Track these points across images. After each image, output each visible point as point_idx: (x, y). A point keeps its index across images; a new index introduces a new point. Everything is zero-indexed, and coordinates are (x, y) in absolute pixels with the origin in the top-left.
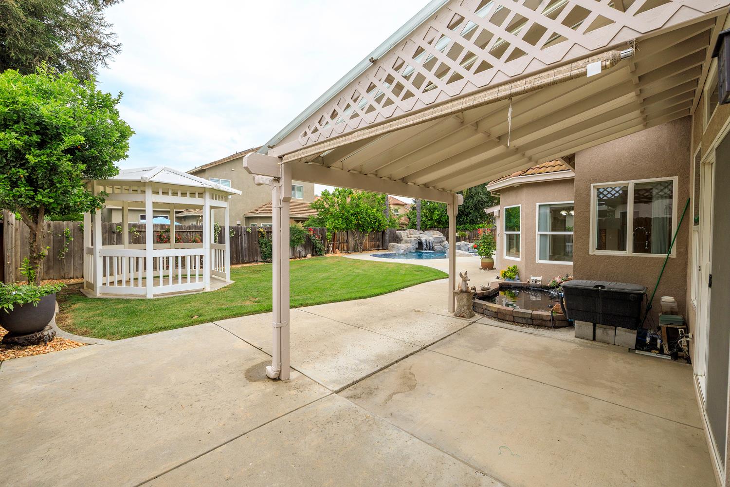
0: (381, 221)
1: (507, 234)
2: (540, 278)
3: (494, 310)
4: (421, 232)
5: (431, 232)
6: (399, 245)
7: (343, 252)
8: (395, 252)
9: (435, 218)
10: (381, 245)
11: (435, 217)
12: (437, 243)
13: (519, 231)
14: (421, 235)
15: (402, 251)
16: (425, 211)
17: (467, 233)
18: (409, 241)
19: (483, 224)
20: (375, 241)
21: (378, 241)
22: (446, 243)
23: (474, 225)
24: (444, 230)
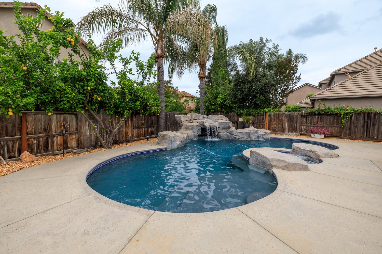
4: (205, 116)
5: (216, 117)
6: (172, 134)
8: (165, 146)
9: (219, 103)
11: (219, 101)
12: (223, 129)
14: (205, 120)
15: (177, 144)
16: (208, 95)
17: (251, 118)
18: (191, 128)
19: (269, 109)
20: (145, 128)
21: (151, 127)
22: (233, 129)
23: (259, 109)
24: (227, 114)
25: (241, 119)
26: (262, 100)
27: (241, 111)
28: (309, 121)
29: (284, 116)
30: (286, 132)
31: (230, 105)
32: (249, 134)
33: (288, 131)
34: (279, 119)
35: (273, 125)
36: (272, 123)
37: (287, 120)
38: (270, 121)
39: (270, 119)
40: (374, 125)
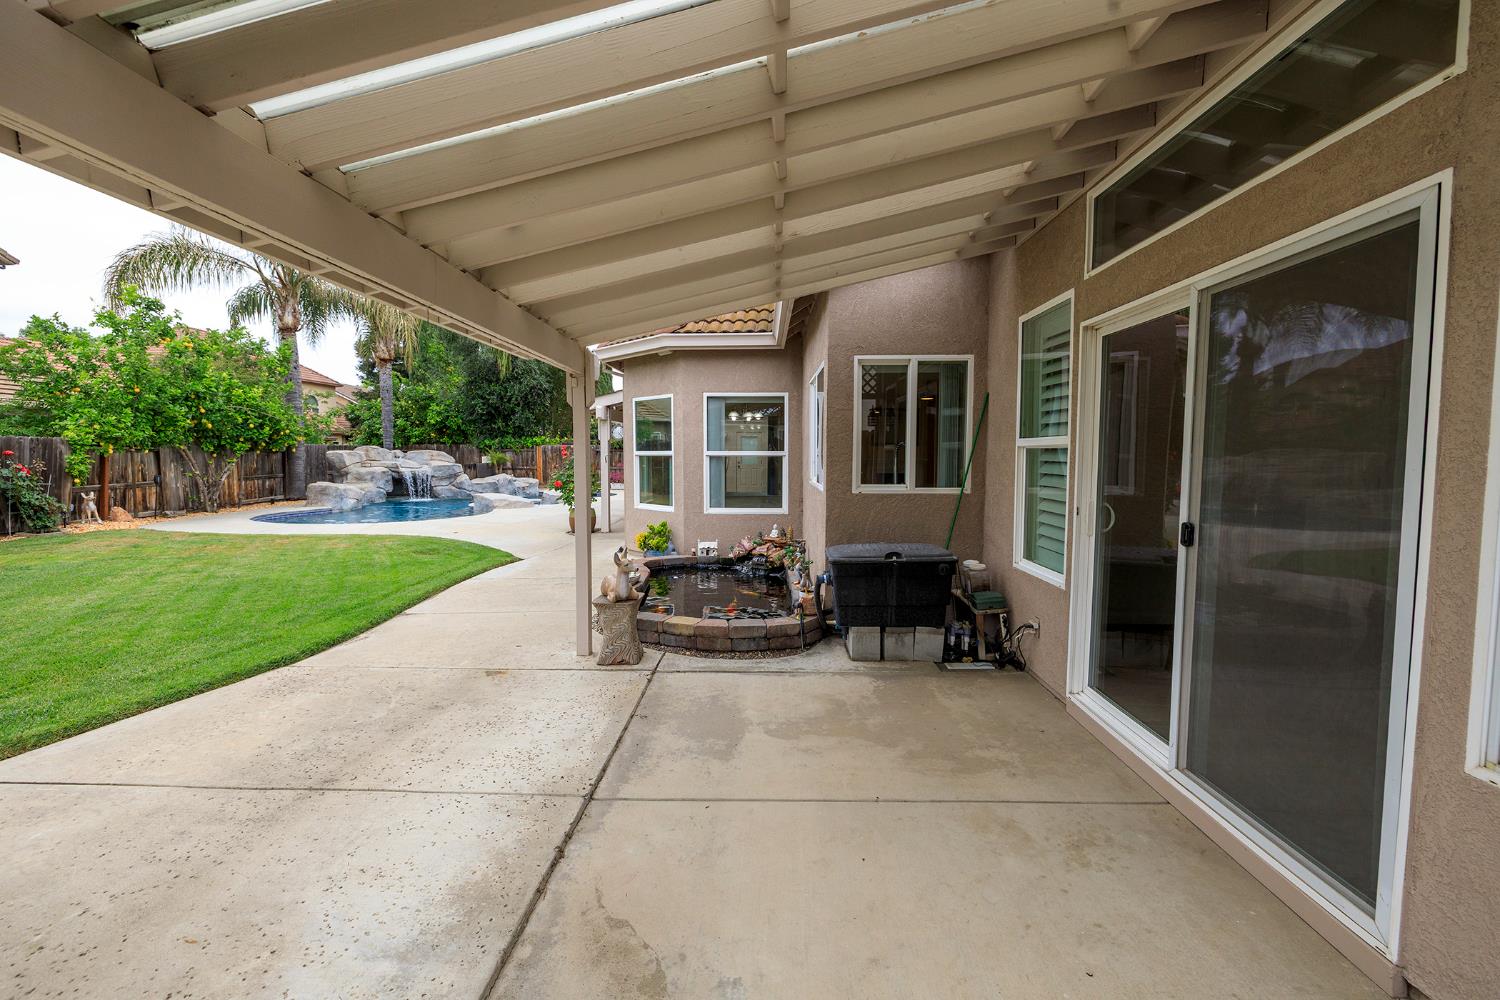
0: (279, 421)
1: (641, 457)
2: (713, 545)
3: (686, 632)
4: (399, 452)
5: (426, 454)
6: (341, 486)
7: (141, 514)
8: (328, 506)
9: (433, 422)
10: (279, 488)
11: (432, 418)
12: (442, 479)
13: (670, 449)
14: (399, 462)
15: (350, 503)
16: (403, 403)
17: (508, 456)
18: (369, 477)
19: (543, 437)
20: (258, 479)
21: (270, 478)
22: (464, 478)
23: (523, 438)
24: (454, 448)
25: (485, 460)
26: (528, 419)
27: (487, 442)
31: (459, 427)
36: (548, 466)
38: (545, 462)
39: (545, 458)
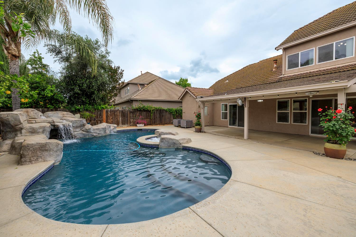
12: (77, 127)
19: (106, 105)
22: (89, 126)
28: (134, 115)
29: (118, 112)
30: (121, 125)
32: (104, 129)
33: (122, 124)
34: (115, 115)
35: (110, 120)
36: (108, 118)
37: (120, 115)
39: (107, 114)
40: (163, 116)
